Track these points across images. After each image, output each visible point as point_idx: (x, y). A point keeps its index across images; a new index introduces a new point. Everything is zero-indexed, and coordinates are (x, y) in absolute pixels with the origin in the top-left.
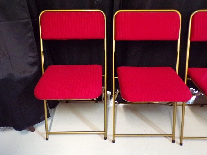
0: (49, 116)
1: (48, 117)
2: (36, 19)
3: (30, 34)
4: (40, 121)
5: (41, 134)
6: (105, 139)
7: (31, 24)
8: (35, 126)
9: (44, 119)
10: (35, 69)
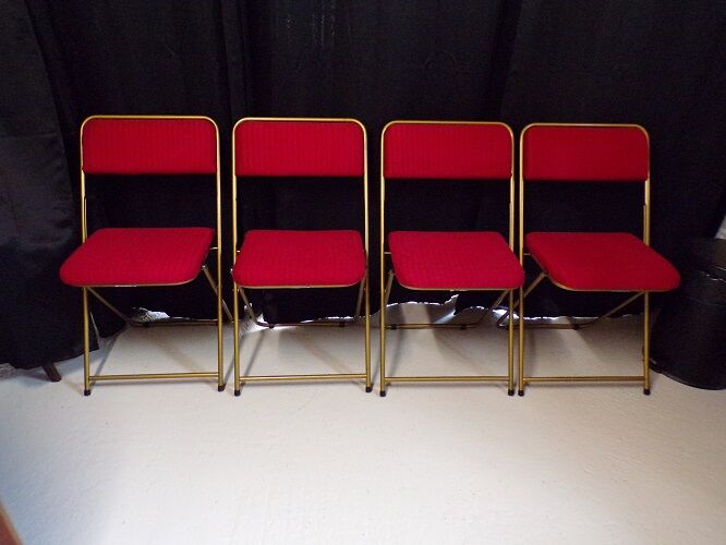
0: (94, 347)
1: (91, 349)
2: (73, 133)
3: (58, 162)
4: (73, 355)
5: (75, 386)
6: (221, 389)
7: (61, 142)
8: (60, 367)
9: (82, 352)
10: (67, 233)
